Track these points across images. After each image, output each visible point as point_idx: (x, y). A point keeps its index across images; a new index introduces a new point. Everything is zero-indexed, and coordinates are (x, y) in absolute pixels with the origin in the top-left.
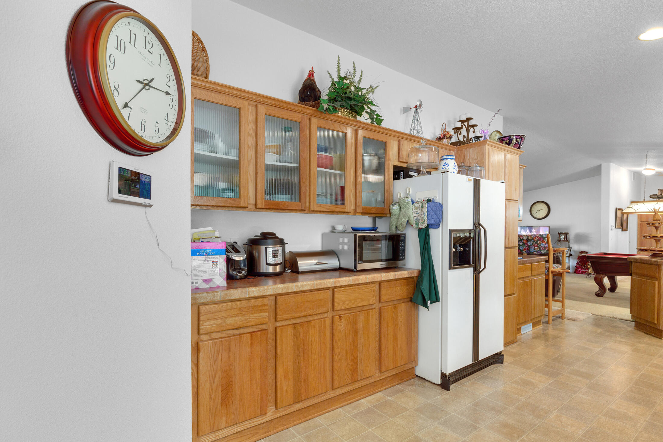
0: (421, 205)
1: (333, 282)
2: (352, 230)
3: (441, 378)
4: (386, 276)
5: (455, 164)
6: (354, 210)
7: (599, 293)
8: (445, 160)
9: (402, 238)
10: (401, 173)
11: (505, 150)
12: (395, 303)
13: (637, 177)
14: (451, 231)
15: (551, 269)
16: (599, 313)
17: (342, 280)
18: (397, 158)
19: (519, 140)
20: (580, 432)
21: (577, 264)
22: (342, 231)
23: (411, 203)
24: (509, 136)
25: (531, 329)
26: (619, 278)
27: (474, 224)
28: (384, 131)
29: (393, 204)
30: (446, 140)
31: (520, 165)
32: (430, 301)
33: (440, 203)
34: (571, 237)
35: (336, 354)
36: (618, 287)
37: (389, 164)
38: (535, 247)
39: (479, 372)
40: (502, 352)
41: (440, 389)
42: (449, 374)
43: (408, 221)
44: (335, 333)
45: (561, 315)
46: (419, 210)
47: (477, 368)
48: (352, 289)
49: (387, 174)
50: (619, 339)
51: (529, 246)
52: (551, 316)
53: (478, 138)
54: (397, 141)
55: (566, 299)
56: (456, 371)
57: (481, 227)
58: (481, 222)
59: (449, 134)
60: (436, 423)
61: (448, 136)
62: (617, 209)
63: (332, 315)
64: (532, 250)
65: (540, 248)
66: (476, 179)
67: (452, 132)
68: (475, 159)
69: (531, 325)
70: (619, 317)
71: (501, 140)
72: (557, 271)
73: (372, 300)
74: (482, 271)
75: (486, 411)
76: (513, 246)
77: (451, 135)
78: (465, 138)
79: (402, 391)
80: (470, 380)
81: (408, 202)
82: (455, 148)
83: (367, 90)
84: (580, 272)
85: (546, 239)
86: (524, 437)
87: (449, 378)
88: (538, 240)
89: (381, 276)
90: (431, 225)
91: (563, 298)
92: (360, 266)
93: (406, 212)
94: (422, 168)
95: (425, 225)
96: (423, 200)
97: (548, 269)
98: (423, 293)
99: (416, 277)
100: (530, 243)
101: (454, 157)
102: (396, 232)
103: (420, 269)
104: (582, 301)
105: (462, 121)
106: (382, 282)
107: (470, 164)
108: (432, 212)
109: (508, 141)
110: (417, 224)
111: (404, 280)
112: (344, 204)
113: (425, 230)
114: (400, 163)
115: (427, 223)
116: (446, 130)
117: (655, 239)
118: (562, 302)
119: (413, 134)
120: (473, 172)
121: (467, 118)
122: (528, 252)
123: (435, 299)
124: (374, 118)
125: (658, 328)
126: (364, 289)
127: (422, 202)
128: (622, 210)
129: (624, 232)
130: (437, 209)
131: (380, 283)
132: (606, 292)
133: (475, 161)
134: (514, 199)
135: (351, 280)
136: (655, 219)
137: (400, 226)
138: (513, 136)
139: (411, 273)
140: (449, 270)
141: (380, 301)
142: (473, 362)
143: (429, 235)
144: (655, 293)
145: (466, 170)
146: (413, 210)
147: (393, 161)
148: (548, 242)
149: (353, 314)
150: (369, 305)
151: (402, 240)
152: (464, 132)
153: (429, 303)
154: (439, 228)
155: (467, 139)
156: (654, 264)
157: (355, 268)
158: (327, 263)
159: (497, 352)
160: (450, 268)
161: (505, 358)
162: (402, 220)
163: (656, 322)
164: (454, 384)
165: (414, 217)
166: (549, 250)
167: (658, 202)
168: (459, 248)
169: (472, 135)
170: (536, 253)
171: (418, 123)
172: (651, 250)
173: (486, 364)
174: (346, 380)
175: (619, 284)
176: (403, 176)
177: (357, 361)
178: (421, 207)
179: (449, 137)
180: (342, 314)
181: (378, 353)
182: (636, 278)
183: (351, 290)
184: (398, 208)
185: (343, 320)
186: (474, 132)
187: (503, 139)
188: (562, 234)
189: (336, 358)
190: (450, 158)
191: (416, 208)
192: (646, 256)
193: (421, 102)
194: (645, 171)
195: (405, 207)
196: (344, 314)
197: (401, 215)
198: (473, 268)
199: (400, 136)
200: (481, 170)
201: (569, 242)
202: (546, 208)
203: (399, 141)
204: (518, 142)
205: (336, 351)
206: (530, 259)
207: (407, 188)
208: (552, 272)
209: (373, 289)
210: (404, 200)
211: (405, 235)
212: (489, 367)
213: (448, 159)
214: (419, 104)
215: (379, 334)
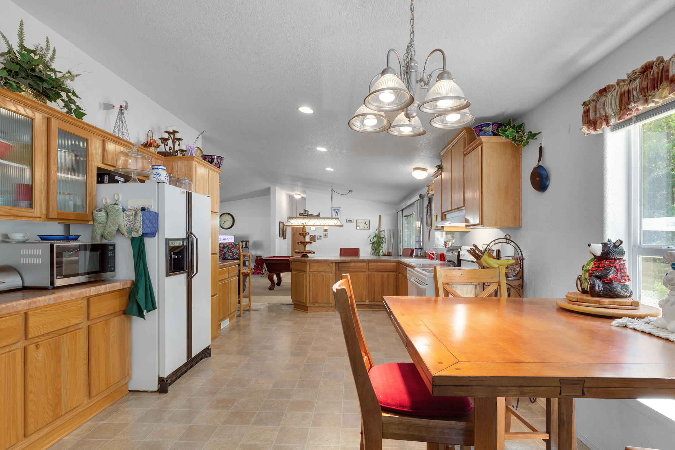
0: (134, 213)
1: (26, 303)
2: (40, 240)
3: (159, 384)
4: (96, 290)
5: (166, 175)
6: (45, 214)
7: (271, 288)
8: (156, 169)
9: (111, 248)
10: (105, 176)
11: (208, 168)
12: (106, 318)
13: (291, 198)
14: (167, 240)
15: (242, 271)
16: (273, 302)
17: (39, 300)
18: (101, 159)
19: (219, 160)
20: (271, 385)
21: (254, 266)
22: (22, 241)
23: (122, 210)
24: (211, 156)
25: (228, 324)
26: (282, 274)
27: (187, 233)
28: (86, 127)
29: (96, 209)
30: (154, 148)
31: (219, 182)
32: (146, 310)
33: (155, 213)
34: (250, 244)
35: (32, 392)
36: (282, 281)
37: (92, 165)
38: (229, 253)
39: (191, 369)
40: (209, 346)
41: (157, 395)
42: (167, 377)
43: (118, 229)
44: (30, 367)
45: (248, 308)
46: (131, 218)
47: (190, 366)
48: (53, 309)
49: (89, 175)
50: (286, 318)
51: (225, 253)
52: (242, 309)
53: (183, 151)
54: (101, 140)
55: (252, 295)
56: (172, 373)
57: (193, 236)
58: (193, 232)
59: (156, 142)
60: (161, 423)
61: (155, 144)
62: (280, 223)
63: (24, 345)
64: (227, 256)
65: (233, 254)
66: (188, 192)
67: (159, 142)
68: (183, 172)
69: (228, 320)
70: (284, 303)
71: (205, 157)
72: (246, 272)
73: (81, 319)
74: (194, 276)
75: (204, 397)
76: (215, 253)
77: (158, 145)
78: (171, 149)
79: (116, 411)
80: (185, 378)
81: (118, 210)
82: (163, 158)
83: (64, 75)
84: (257, 273)
85: (238, 246)
86: (236, 403)
87: (167, 381)
88: (232, 247)
89: (91, 290)
90: (146, 234)
91: (249, 294)
92: (59, 282)
93: (115, 220)
94: (134, 175)
95: (140, 234)
96: (136, 208)
97: (239, 271)
98: (139, 303)
99: (128, 288)
100: (225, 250)
101: (165, 168)
102: (101, 241)
103: (134, 279)
104: (260, 295)
105: (169, 133)
106: (90, 297)
107: (178, 175)
108: (147, 221)
109: (210, 160)
110: (130, 233)
111: (116, 293)
112: (31, 207)
113: (139, 239)
114: (104, 165)
115: (142, 232)
116: (153, 138)
117: (303, 245)
118: (249, 297)
119: (118, 135)
120: (182, 184)
121: (173, 131)
122: (224, 258)
123: (151, 307)
124: (72, 109)
125: (306, 305)
126: (69, 308)
127: (135, 210)
128: (283, 223)
129: (284, 240)
130: (153, 218)
131: (88, 299)
132: (276, 286)
133: (183, 174)
134: (216, 212)
135: (52, 299)
136: (304, 231)
137: (108, 235)
138: (214, 157)
139: (124, 285)
140: (166, 277)
141: (88, 319)
142: (187, 360)
143: (144, 244)
144: (304, 282)
145: (175, 181)
146: (124, 218)
147: (96, 162)
148: (239, 249)
149: (55, 338)
150: (76, 324)
151: (111, 250)
152: (170, 143)
153: (145, 312)
154: (155, 237)
155: (173, 151)
156: (303, 262)
157: (51, 285)
158: (5, 283)
159: (205, 348)
160: (167, 275)
161: (213, 351)
162: (110, 228)
163: (305, 302)
164: (170, 386)
165: (126, 226)
166: (240, 256)
167: (304, 219)
168: (173, 256)
169: (177, 148)
170: (230, 258)
171: (122, 124)
172: (302, 252)
173: (197, 360)
174: (46, 419)
175: (283, 280)
176: (107, 180)
177: (61, 393)
178: (134, 215)
179: (156, 146)
180: (39, 342)
181: (86, 378)
182: (294, 272)
183: (52, 311)
184: (105, 214)
185: (41, 349)
186: (179, 145)
187: (206, 157)
188: (244, 242)
189: (31, 397)
190: (162, 169)
191: (128, 216)
192: (298, 256)
193: (127, 103)
194: (296, 195)
195: (114, 214)
196: (42, 341)
197: (109, 223)
198: (186, 274)
199: (105, 137)
200: (189, 184)
201: (249, 249)
202: (232, 220)
203: (103, 141)
204: (219, 162)
205: (31, 387)
206: (227, 263)
207: (115, 194)
208: (243, 273)
209: (80, 306)
210: (113, 206)
211: (114, 244)
212: (200, 362)
213: (159, 168)
214: (124, 105)
215: (88, 356)
